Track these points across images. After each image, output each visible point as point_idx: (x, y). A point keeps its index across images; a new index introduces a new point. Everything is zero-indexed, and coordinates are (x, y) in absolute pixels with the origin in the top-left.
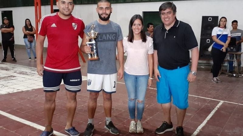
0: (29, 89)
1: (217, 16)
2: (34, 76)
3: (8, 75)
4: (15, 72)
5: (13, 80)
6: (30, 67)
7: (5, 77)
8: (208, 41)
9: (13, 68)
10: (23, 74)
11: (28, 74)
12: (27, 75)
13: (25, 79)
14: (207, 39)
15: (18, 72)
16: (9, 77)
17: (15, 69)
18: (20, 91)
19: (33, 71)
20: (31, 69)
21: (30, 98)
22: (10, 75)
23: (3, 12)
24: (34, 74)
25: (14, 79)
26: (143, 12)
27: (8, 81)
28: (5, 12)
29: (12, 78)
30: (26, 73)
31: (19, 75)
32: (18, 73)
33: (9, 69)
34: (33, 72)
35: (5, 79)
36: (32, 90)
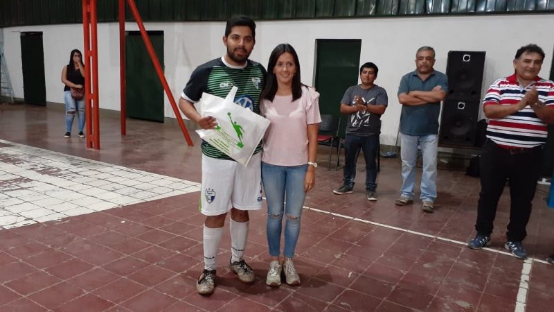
0: (56, 217)
1: (481, 51)
2: (74, 180)
3: (13, 177)
4: (32, 169)
5: (22, 189)
6: (70, 156)
7: (7, 181)
8: (461, 106)
9: (31, 157)
10: (50, 174)
11: (61, 175)
12: (57, 176)
13: (53, 187)
14: (460, 101)
15: (40, 167)
16: (16, 180)
17: (35, 161)
18: (31, 222)
19: (75, 165)
20: (71, 160)
21: (53, 246)
22: (18, 177)
23: (24, 35)
24: (76, 173)
25: (26, 189)
26: (317, 40)
27: (9, 193)
28: (27, 34)
29: (23, 185)
30: (59, 170)
31: (40, 176)
32: (39, 172)
33: (19, 160)
34: (74, 169)
35: (6, 187)
36: (64, 219)
